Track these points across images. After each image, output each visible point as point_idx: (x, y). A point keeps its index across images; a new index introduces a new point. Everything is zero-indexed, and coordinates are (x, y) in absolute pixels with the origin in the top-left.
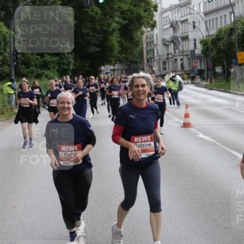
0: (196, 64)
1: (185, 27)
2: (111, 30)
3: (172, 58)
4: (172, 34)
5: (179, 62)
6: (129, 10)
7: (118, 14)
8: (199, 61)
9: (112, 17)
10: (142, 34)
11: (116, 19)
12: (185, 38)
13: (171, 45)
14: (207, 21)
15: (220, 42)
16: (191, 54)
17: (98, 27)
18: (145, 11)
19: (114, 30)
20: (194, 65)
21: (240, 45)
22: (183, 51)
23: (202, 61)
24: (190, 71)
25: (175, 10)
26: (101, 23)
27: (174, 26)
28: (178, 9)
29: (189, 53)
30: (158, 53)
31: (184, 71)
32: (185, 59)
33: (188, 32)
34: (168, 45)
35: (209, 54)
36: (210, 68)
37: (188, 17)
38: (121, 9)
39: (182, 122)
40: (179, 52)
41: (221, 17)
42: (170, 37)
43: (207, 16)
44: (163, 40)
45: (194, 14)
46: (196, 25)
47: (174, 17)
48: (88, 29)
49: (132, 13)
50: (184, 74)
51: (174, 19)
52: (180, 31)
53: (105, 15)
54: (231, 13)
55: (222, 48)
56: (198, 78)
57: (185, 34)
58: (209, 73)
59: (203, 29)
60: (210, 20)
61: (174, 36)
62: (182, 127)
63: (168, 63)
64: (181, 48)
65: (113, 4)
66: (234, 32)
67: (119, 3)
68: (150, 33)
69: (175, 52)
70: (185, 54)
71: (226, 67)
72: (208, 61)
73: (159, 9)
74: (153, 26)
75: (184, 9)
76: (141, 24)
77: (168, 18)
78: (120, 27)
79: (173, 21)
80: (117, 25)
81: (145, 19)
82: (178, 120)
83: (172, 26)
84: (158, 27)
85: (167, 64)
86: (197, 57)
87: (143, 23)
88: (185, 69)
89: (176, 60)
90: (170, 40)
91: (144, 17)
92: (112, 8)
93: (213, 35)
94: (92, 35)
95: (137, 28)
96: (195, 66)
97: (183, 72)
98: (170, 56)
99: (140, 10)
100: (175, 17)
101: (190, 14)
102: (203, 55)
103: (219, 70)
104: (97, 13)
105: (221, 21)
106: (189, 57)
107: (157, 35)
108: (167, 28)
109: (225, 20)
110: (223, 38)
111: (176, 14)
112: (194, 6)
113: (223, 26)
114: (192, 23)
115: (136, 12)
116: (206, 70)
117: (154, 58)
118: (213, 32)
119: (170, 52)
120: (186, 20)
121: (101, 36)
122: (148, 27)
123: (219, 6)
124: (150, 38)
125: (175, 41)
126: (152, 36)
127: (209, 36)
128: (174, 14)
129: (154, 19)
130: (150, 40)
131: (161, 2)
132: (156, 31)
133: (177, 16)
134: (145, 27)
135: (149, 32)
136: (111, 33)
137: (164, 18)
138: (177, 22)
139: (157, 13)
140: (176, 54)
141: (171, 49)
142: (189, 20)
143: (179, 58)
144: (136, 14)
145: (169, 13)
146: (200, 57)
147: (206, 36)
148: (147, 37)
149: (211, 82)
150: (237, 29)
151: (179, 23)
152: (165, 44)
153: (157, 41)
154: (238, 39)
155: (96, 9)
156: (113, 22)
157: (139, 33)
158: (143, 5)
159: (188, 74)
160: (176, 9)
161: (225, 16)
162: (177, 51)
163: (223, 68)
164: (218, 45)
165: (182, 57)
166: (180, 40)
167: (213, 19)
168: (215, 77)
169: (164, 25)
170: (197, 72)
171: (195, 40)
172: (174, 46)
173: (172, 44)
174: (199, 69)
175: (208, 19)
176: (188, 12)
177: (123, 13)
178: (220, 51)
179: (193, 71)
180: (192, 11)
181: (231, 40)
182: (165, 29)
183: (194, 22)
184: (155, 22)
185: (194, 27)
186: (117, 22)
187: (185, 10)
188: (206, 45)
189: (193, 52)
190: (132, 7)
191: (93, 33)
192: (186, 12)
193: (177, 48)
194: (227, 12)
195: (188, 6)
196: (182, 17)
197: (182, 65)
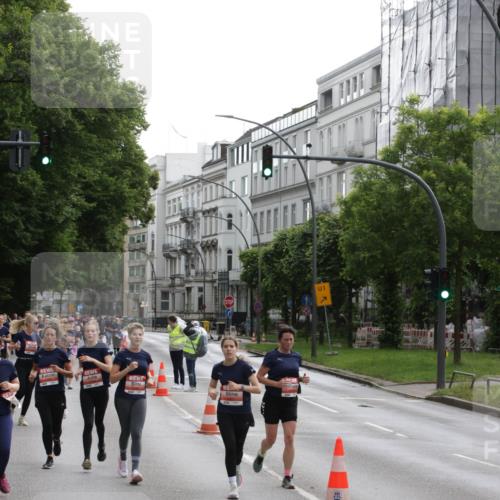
0: (231, 302)
1: (211, 222)
2: (61, 220)
3: (182, 285)
4: (183, 236)
5: (195, 294)
6: (100, 182)
7: (78, 188)
8: (235, 295)
9: (65, 195)
10: (124, 231)
11: (74, 198)
12: (212, 246)
13: (180, 259)
14: (256, 215)
15: (282, 260)
16: (219, 280)
17: (35, 211)
18: (133, 186)
19: (67, 220)
20: (225, 302)
21: (321, 269)
22: (205, 273)
23: (243, 295)
24: (217, 314)
25: (193, 188)
26: (42, 205)
27: (188, 219)
28: (199, 186)
29: (216, 277)
30: (153, 272)
31: (205, 314)
32: (208, 287)
33: (216, 234)
34: (175, 259)
35: (257, 282)
36: (258, 310)
37: (219, 203)
38: (85, 178)
39: (199, 422)
40: (197, 273)
41: (286, 208)
42: (178, 243)
43: (257, 205)
44: (165, 247)
45: (231, 197)
46: (233, 222)
47: (190, 201)
48: (16, 214)
49: (106, 188)
50: (204, 319)
51: (190, 206)
52: (202, 232)
53: (51, 188)
54: (305, 202)
55: (285, 271)
56: (233, 329)
57: (211, 238)
58: (255, 320)
59: (248, 230)
60: (262, 213)
61: (188, 241)
62: (198, 432)
63: (173, 294)
64: (201, 267)
65: (69, 167)
66: (311, 241)
67: (80, 166)
68: (138, 231)
69: (188, 274)
70: (208, 279)
71: (290, 311)
72: (255, 297)
73: (161, 184)
74: (147, 217)
75: (211, 187)
76: (123, 213)
77: (177, 203)
78: (80, 214)
79: (188, 209)
80: (74, 210)
81: (131, 203)
82: (190, 417)
83: (184, 220)
84: (155, 219)
85: (170, 295)
86: (232, 286)
87: (126, 211)
88: (207, 310)
89: (189, 289)
90: (179, 248)
91: (130, 197)
92: (65, 176)
93: (266, 245)
94: (23, 227)
95: (114, 219)
96: (228, 306)
97: (202, 316)
98: (177, 281)
99: (122, 183)
100: (193, 201)
101: (224, 197)
102: (244, 283)
103: (275, 315)
104: (34, 184)
105: (285, 217)
106: (216, 285)
107: (153, 235)
108: (175, 223)
109: (293, 215)
110: (287, 251)
111: (195, 195)
112: (231, 182)
113: (289, 227)
114: (225, 217)
115: (113, 188)
116: (249, 315)
117: (144, 283)
118: (269, 238)
119: (177, 273)
120: (215, 210)
121: (41, 231)
122: (136, 219)
123: (283, 186)
124: (138, 241)
125: (189, 251)
126: (144, 236)
127: (260, 245)
128: (190, 196)
129: (149, 203)
130: (138, 246)
131: (165, 169)
132: (152, 228)
133: (195, 200)
134: (131, 218)
135: (136, 228)
136: (61, 227)
137: (169, 202)
138: (195, 213)
139: (156, 191)
140: (191, 278)
141: (181, 267)
142: (220, 210)
143: (195, 286)
144: (115, 191)
145: (180, 193)
146: (237, 286)
147: (253, 246)
148: (132, 239)
149: (259, 340)
150: (318, 236)
151: (200, 215)
152: (168, 257)
153: (153, 249)
154: (319, 257)
155: (33, 175)
156: (66, 204)
157: (117, 230)
158: (128, 172)
159: (211, 320)
160: (195, 186)
161: (294, 206)
162: (193, 272)
163: (285, 314)
164: (276, 265)
165: (201, 285)
166: (200, 249)
167: (269, 212)
168: (266, 330)
169: (168, 218)
170: (230, 318)
171: (230, 252)
172: (187, 261)
173: (183, 257)
174: (235, 310)
175: (258, 210)
176: (220, 194)
177: (87, 186)
178: (279, 278)
179: (223, 315)
180: (227, 193)
181: (305, 256)
182: (171, 225)
183: (230, 216)
184: (151, 210)
185: (230, 225)
186: (74, 205)
187: (213, 190)
188: (252, 262)
189: (224, 276)
190: (105, 176)
191: (24, 224)
192: (214, 195)
193: (193, 266)
194: (298, 199)
195: (219, 182)
196: (206, 202)
197: (201, 300)
